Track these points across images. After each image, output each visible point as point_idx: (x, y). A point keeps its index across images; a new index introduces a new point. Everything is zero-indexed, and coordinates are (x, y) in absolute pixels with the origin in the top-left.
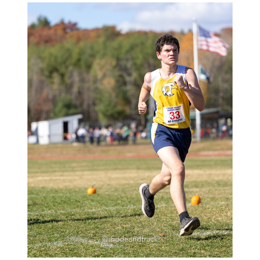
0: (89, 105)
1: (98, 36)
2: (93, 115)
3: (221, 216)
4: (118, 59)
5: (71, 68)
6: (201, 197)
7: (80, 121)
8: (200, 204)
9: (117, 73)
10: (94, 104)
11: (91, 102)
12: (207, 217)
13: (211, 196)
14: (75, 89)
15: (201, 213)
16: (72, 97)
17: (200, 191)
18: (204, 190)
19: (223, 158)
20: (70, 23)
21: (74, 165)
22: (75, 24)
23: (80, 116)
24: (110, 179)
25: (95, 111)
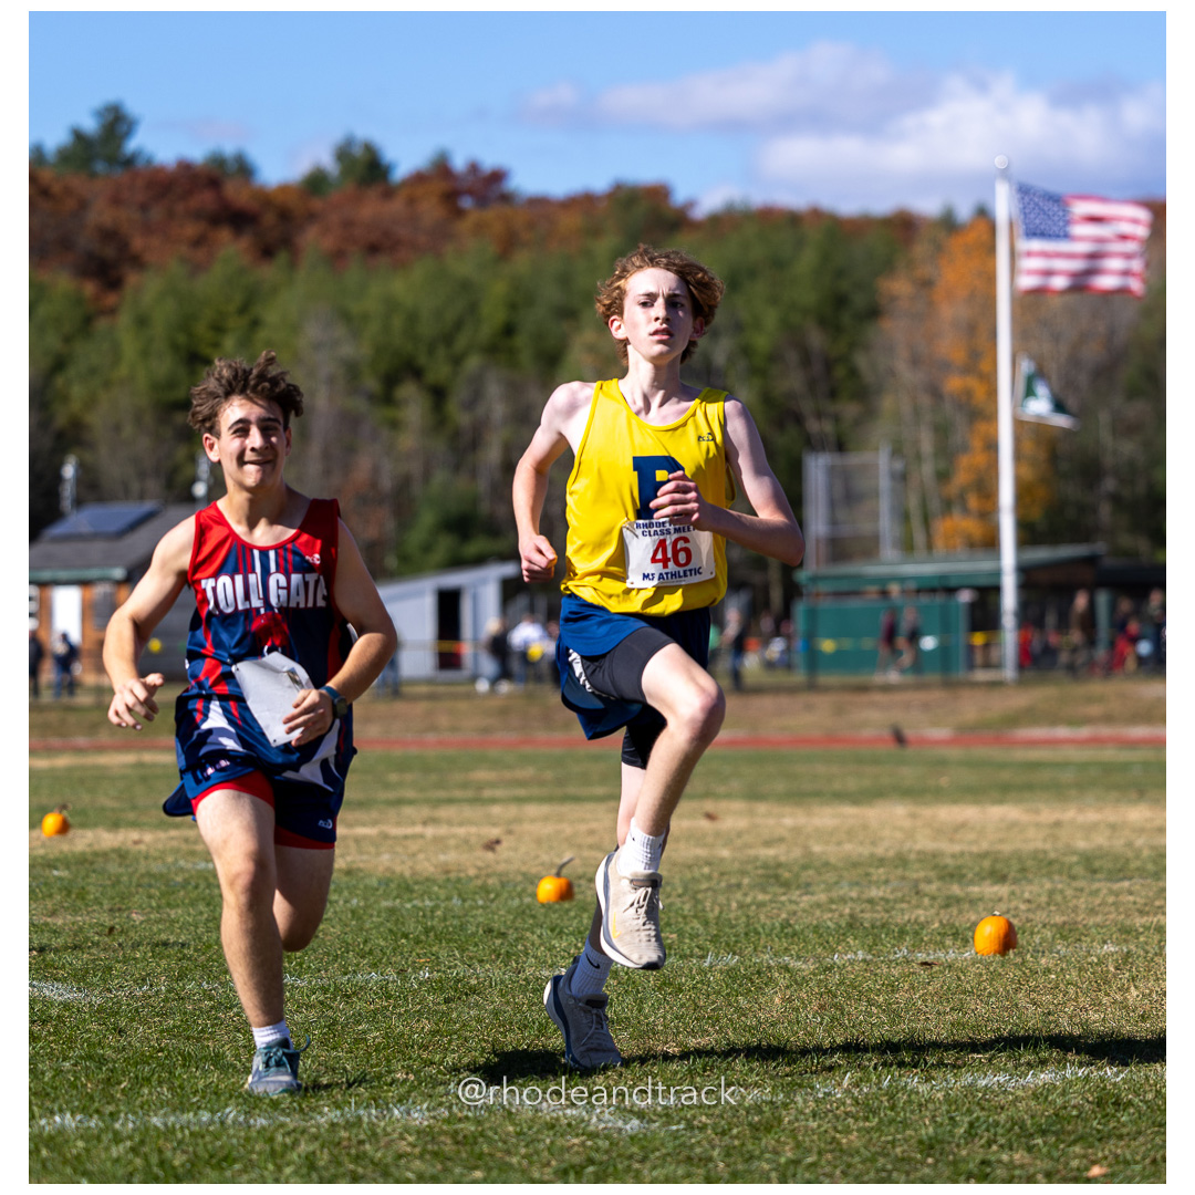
3: (1099, 1004)
5: (473, 363)
6: (1015, 922)
7: (509, 590)
8: (1012, 953)
13: (1059, 919)
14: (490, 455)
16: (479, 487)
17: (1013, 893)
18: (1029, 890)
20: (474, 168)
22: (498, 176)
23: (510, 570)
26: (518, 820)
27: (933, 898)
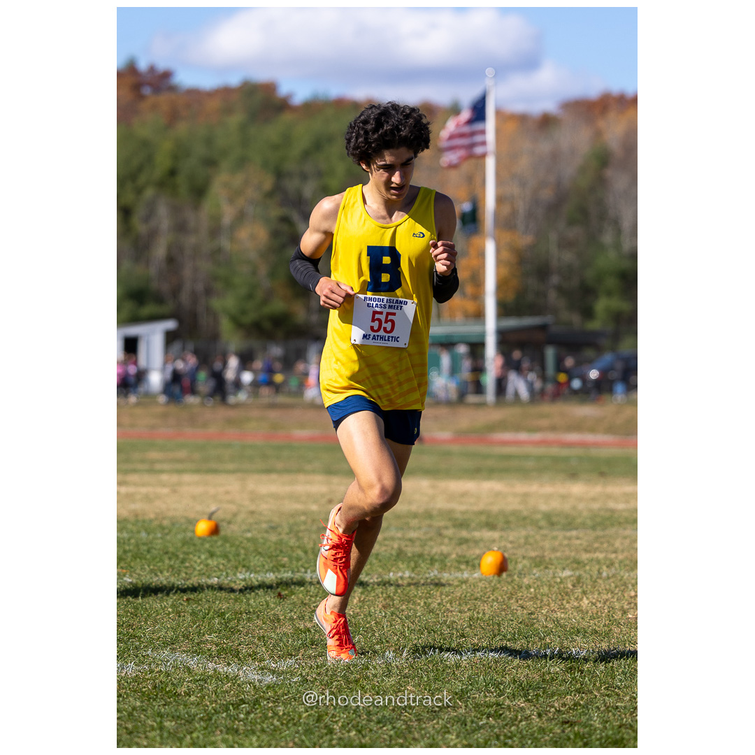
0: (194, 295)
2: (204, 321)
3: (564, 608)
5: (149, 193)
6: (506, 555)
8: (504, 575)
9: (275, 212)
11: (200, 287)
16: (151, 272)
23: (171, 325)
24: (255, 497)
25: (209, 311)
26: (180, 484)
27: (451, 539)
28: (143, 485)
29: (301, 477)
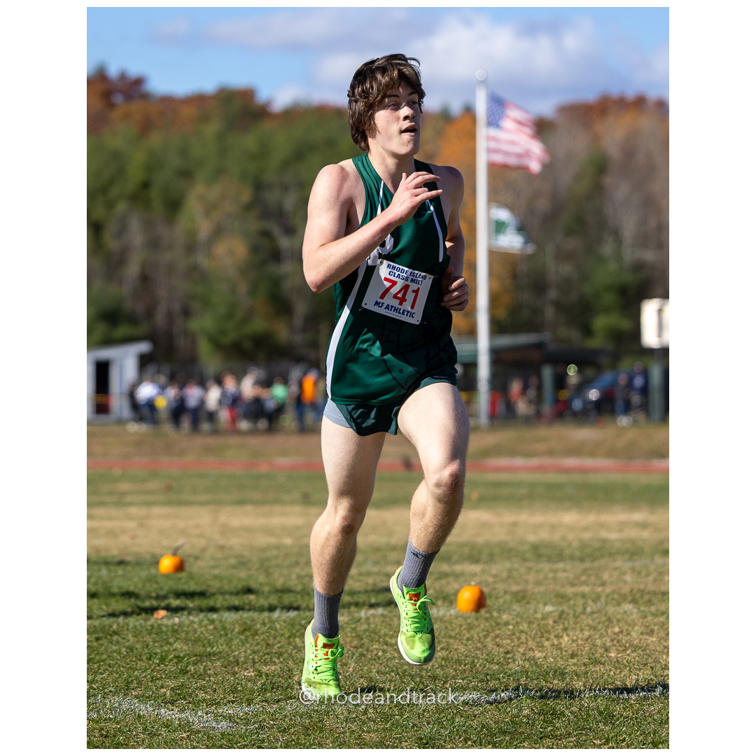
0: (170, 315)
1: (204, 118)
2: (181, 342)
3: (542, 646)
4: (259, 186)
5: (121, 207)
6: (486, 590)
7: (144, 362)
8: (483, 611)
9: (255, 225)
10: (187, 313)
11: (176, 306)
12: (501, 650)
13: (515, 588)
14: (133, 270)
15: (486, 637)
16: (124, 291)
17: (483, 571)
18: (495, 569)
19: (551, 477)
20: (123, 76)
21: (124, 486)
22: (139, 82)
23: (144, 347)
24: (226, 530)
25: (187, 333)
26: (148, 517)
28: (109, 518)
29: (278, 508)
